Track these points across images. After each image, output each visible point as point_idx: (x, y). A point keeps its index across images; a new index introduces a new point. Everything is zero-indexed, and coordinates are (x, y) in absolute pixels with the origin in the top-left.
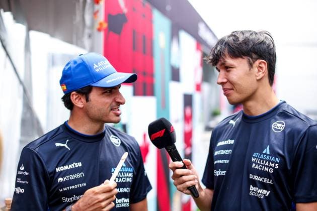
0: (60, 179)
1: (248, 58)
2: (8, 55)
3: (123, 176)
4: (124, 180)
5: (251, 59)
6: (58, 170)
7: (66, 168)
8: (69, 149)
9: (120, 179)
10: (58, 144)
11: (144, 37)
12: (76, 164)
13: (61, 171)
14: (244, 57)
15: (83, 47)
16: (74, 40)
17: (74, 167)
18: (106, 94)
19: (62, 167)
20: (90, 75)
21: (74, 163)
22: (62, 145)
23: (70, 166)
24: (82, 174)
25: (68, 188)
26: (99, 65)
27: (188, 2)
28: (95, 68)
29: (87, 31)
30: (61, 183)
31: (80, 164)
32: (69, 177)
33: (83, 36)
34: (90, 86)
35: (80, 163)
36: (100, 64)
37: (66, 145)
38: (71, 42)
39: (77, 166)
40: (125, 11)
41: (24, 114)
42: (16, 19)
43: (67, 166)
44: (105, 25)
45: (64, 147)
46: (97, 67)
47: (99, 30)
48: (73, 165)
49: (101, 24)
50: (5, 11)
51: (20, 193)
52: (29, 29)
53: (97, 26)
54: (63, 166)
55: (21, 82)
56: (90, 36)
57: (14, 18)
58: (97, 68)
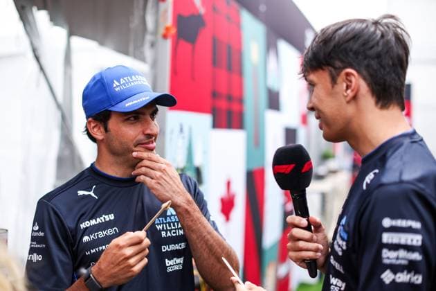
0: (86, 238)
1: (330, 68)
2: (42, 69)
3: (173, 228)
4: (174, 233)
5: (333, 70)
6: (83, 226)
7: (93, 222)
8: (97, 198)
9: (169, 232)
10: (81, 193)
11: (230, 47)
12: (106, 217)
13: (87, 228)
14: (324, 67)
15: (143, 59)
16: (131, 49)
17: (103, 221)
18: (129, 121)
19: (87, 222)
20: (108, 96)
21: (104, 216)
22: (86, 193)
23: (98, 219)
24: (115, 230)
25: (97, 249)
26: (122, 83)
27: (292, 2)
28: (115, 86)
29: (149, 38)
30: (87, 243)
31: (112, 217)
32: (98, 235)
33: (142, 45)
34: (107, 110)
35: (112, 215)
36: (122, 81)
37: (92, 193)
38: (126, 53)
39: (107, 219)
40: (202, 11)
41: (61, 150)
42: (53, 19)
43: (94, 220)
44: (173, 31)
45: (90, 195)
46: (118, 84)
47: (165, 37)
48: (102, 218)
49: (167, 29)
50: (39, 9)
51: (38, 261)
52: (71, 33)
53: (162, 31)
54: (89, 220)
55: (59, 106)
56: (153, 45)
57: (52, 19)
58: (117, 86)
